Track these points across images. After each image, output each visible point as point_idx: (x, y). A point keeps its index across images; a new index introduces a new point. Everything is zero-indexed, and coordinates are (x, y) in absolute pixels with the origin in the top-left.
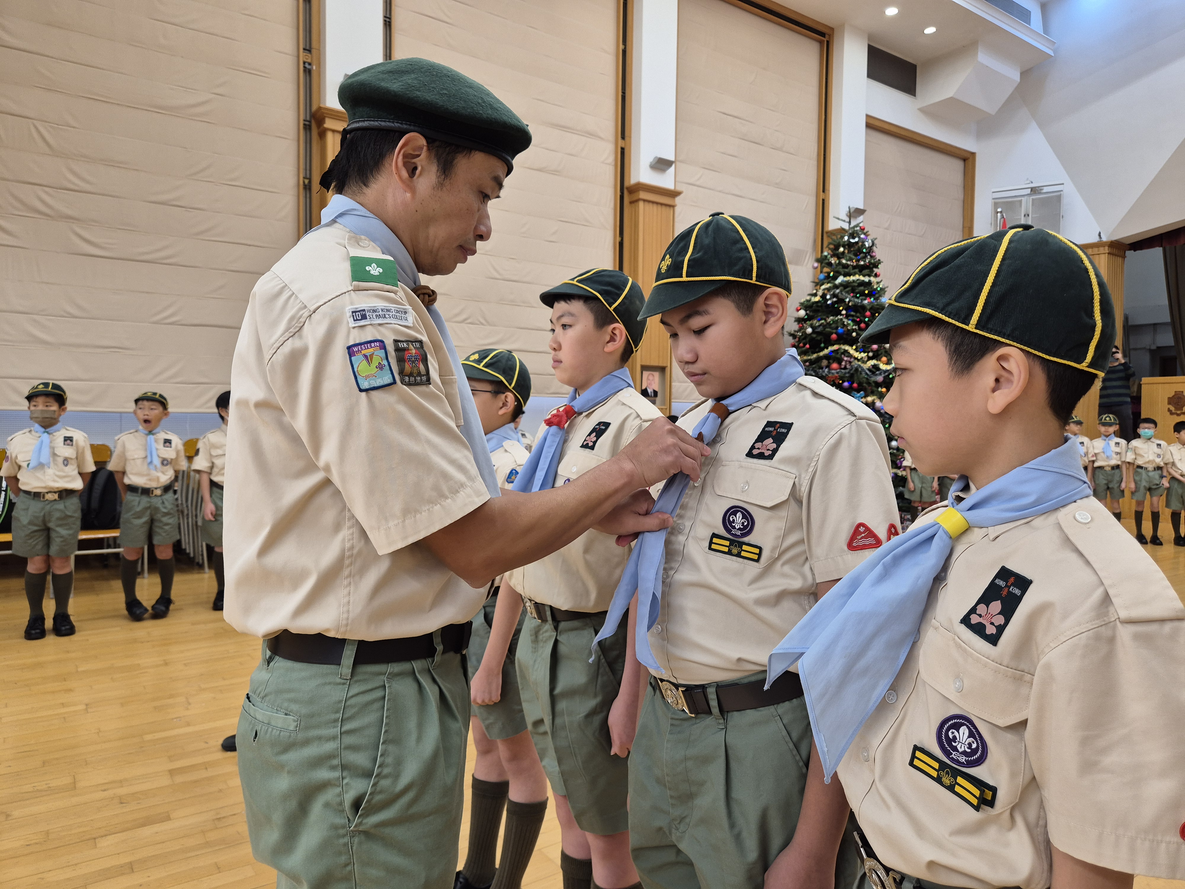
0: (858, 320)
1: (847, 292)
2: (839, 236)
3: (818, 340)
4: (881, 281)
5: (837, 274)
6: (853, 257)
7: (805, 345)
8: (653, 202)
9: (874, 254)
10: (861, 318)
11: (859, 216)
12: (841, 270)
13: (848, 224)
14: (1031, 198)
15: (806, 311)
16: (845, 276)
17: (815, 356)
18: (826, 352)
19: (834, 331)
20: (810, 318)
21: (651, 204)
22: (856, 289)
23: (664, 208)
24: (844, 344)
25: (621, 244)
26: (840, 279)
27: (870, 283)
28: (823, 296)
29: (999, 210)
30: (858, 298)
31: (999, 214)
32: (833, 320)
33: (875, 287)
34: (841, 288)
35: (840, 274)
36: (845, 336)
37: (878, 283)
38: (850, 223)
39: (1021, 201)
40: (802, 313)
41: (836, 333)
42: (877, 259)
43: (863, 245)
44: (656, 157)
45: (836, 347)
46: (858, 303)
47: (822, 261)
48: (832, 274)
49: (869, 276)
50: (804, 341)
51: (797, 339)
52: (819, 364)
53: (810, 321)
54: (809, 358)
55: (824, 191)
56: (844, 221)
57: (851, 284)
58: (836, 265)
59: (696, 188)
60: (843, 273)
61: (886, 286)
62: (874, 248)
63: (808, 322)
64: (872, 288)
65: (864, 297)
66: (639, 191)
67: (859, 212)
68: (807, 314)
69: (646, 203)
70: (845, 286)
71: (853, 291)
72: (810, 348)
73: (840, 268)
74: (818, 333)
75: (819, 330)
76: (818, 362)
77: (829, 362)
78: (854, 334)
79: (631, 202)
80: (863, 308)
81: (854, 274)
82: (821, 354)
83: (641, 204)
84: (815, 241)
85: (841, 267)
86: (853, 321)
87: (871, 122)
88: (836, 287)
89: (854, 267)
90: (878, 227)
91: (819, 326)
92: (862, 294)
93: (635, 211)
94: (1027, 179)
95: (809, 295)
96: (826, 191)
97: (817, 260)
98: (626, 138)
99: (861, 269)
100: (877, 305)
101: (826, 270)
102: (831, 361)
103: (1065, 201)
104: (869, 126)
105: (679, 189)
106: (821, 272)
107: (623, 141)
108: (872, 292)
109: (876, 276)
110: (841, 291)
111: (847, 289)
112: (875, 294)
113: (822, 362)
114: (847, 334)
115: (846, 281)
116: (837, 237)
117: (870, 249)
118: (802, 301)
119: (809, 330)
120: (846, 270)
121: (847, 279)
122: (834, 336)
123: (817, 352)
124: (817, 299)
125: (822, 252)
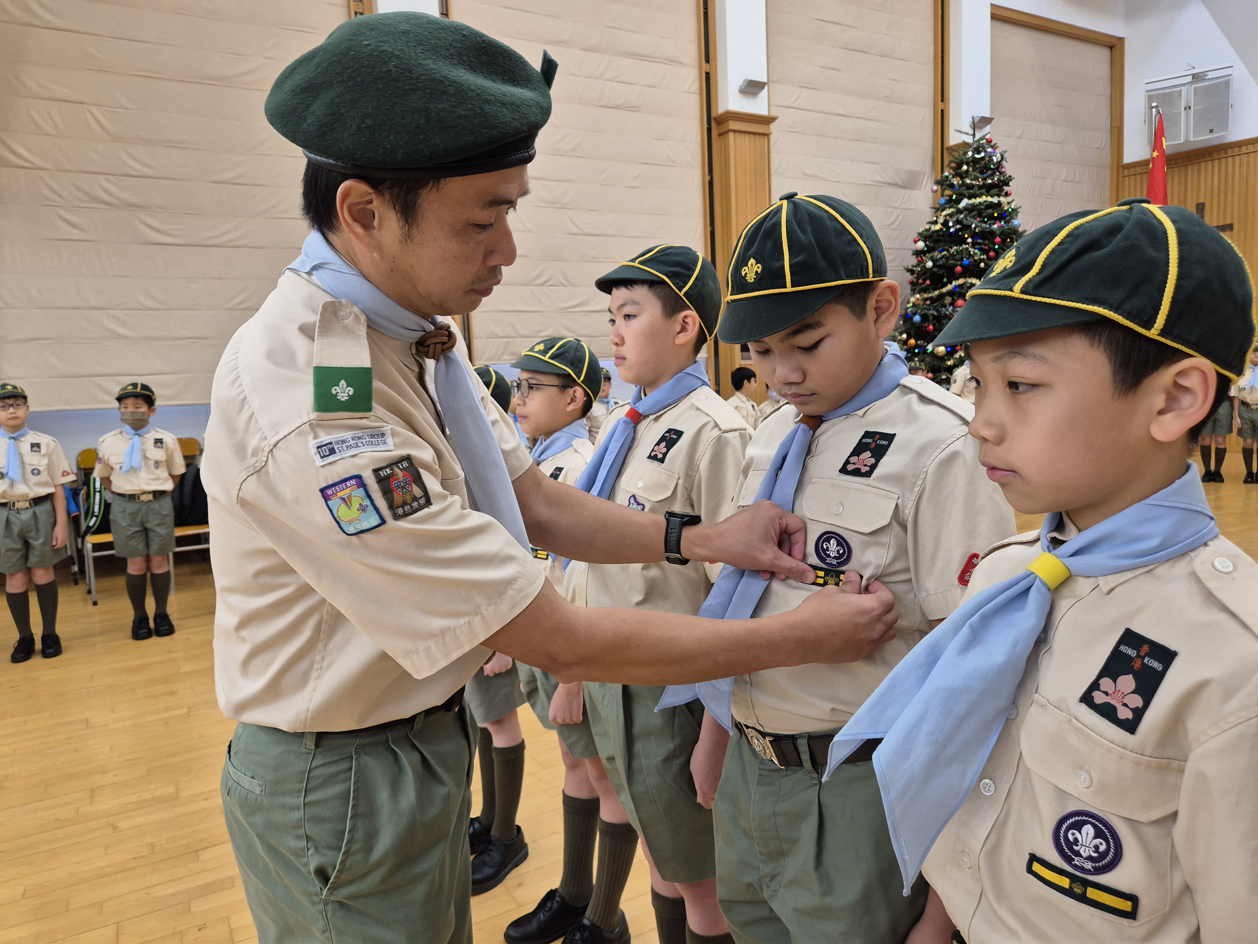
0: (987, 247)
1: (973, 217)
2: (962, 152)
3: (940, 274)
4: (1013, 200)
5: (960, 197)
6: (979, 175)
7: (924, 281)
8: (745, 132)
9: (1004, 170)
10: (990, 245)
11: (985, 126)
12: (966, 192)
13: (972, 137)
14: (1193, 86)
15: (925, 242)
16: (969, 198)
17: (937, 293)
18: (950, 287)
19: (959, 263)
20: (930, 250)
21: (742, 135)
22: (983, 213)
23: (757, 136)
24: (970, 277)
25: (711, 184)
26: (964, 203)
27: (999, 204)
28: (945, 224)
29: (1154, 104)
30: (985, 222)
31: (1154, 110)
32: (957, 251)
33: (1006, 208)
34: (966, 212)
35: (964, 196)
36: (971, 268)
37: (1009, 203)
38: (974, 135)
39: (1180, 91)
40: (921, 245)
41: (960, 265)
42: (1008, 176)
43: (991, 160)
44: (746, 80)
45: (961, 281)
46: (986, 228)
47: (943, 183)
48: (954, 197)
49: (999, 196)
50: (924, 277)
51: (915, 275)
52: (942, 302)
53: (929, 253)
54: (930, 295)
55: (942, 101)
56: (967, 134)
57: (977, 207)
58: (959, 186)
59: (792, 110)
60: (967, 195)
61: (1018, 206)
62: (1004, 163)
63: (927, 255)
64: (1002, 210)
65: (993, 221)
66: (728, 121)
67: (985, 121)
68: (926, 245)
69: (737, 134)
70: (970, 209)
71: (980, 215)
72: (931, 284)
73: (963, 190)
74: (940, 267)
75: (941, 263)
76: (941, 300)
77: (953, 299)
78: (982, 265)
79: (720, 135)
80: (992, 233)
81: (980, 196)
82: (944, 290)
83: (731, 135)
84: (934, 160)
85: (965, 188)
86: (979, 249)
87: (998, 12)
88: (960, 211)
89: (980, 187)
90: (1009, 137)
91: (941, 258)
92: (991, 218)
93: (725, 143)
94: (1188, 64)
95: (928, 223)
96: (945, 100)
97: (937, 183)
98: (711, 61)
99: (988, 189)
100: (1008, 229)
101: (948, 192)
102: (955, 298)
103: (1234, 87)
104: (994, 17)
105: (773, 114)
106: (942, 195)
107: (708, 64)
108: (1002, 214)
109: (1007, 195)
110: (966, 216)
111: (973, 214)
112: (1006, 216)
113: (944, 299)
114: (974, 266)
115: (971, 205)
116: (959, 153)
117: (999, 163)
118: (921, 230)
119: (930, 264)
120: (971, 191)
121: (973, 201)
122: (959, 269)
123: (939, 289)
124: (938, 227)
125: (942, 172)
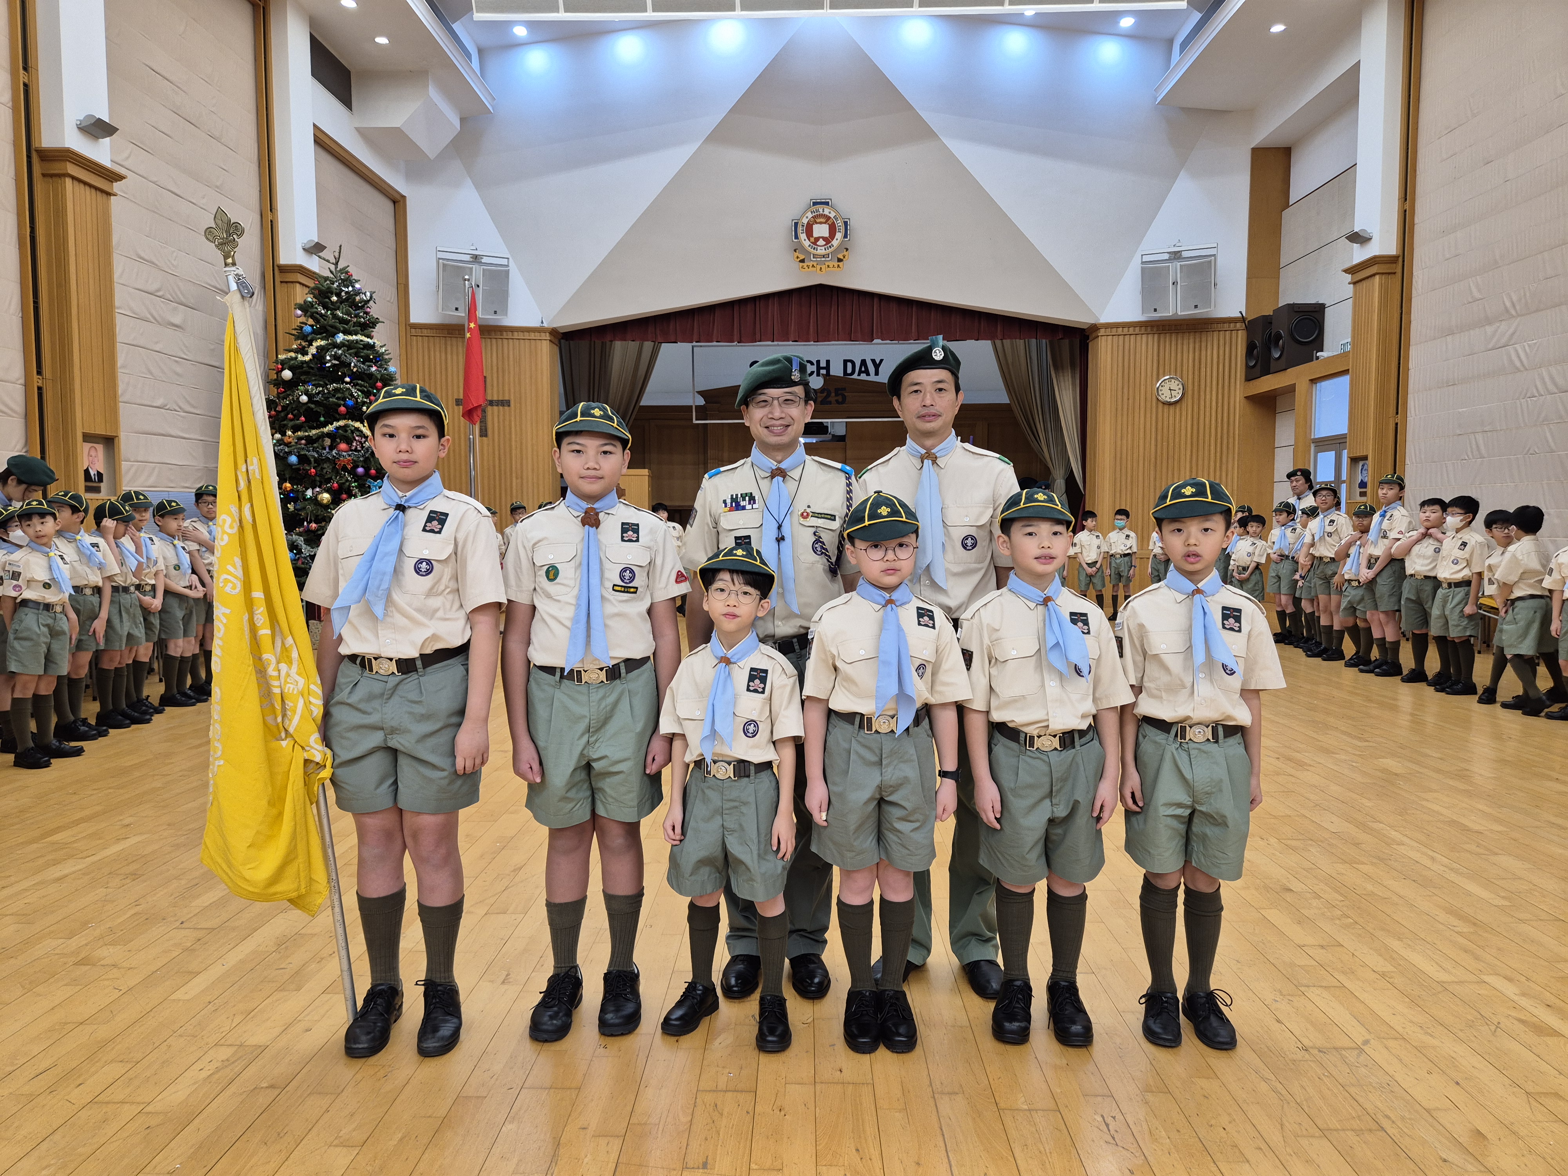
1: (351, 355)
3: (317, 412)
5: (334, 330)
7: (297, 417)
8: (85, 183)
9: (368, 310)
10: (370, 389)
12: (339, 325)
14: (482, 267)
15: (292, 371)
16: (345, 332)
17: (314, 432)
19: (341, 402)
20: (302, 382)
21: (82, 185)
22: (360, 352)
23: (97, 193)
24: (353, 419)
27: (373, 346)
28: (318, 356)
30: (363, 363)
32: (336, 390)
33: (379, 351)
34: (343, 348)
35: (338, 330)
36: (354, 410)
37: (380, 346)
38: (336, 264)
39: (471, 269)
40: (287, 374)
41: (343, 405)
42: (374, 318)
43: (358, 297)
44: (87, 114)
45: (341, 423)
46: (364, 369)
47: (307, 309)
48: (317, 327)
50: (295, 411)
51: (279, 408)
52: (321, 443)
53: (301, 385)
57: (354, 345)
58: (329, 317)
60: (341, 329)
61: (385, 349)
62: (371, 303)
63: (299, 387)
64: (376, 352)
65: (369, 363)
66: (61, 160)
67: (319, 248)
68: (294, 376)
69: (76, 183)
70: (346, 346)
71: (357, 354)
72: (308, 421)
73: (335, 323)
74: (317, 403)
75: (318, 399)
79: (51, 177)
80: (371, 376)
81: (354, 333)
82: (323, 430)
83: (67, 182)
84: (264, 275)
85: (337, 321)
87: (317, 133)
88: (335, 345)
89: (355, 324)
91: (318, 394)
92: (366, 359)
93: (56, 189)
94: (470, 244)
98: (32, 71)
99: (361, 328)
101: (311, 321)
102: (338, 440)
103: (511, 279)
104: (318, 142)
105: (119, 171)
107: (26, 73)
108: (377, 357)
110: (344, 351)
111: (350, 351)
112: (380, 360)
113: (324, 441)
115: (348, 341)
117: (366, 302)
118: (280, 357)
119: (304, 399)
121: (350, 338)
122: (342, 409)
123: (317, 429)
